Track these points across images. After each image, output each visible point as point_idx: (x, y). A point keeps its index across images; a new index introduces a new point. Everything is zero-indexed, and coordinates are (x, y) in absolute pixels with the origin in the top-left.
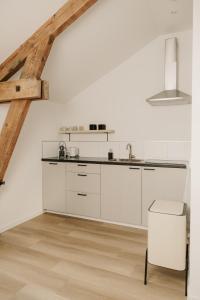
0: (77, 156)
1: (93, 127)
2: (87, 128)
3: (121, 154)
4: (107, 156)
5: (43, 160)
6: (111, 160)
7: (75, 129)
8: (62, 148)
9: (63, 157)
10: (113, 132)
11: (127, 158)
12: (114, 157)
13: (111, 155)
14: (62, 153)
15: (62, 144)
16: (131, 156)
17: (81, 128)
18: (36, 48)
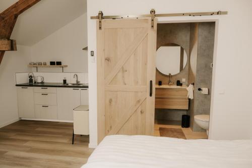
0: (42, 82)
1: (52, 63)
2: (48, 64)
3: (71, 81)
4: (62, 82)
5: (17, 85)
6: (65, 84)
7: (40, 64)
8: (31, 77)
9: (32, 83)
10: (66, 66)
11: (75, 82)
12: (67, 82)
13: (65, 81)
14: (31, 80)
15: (30, 74)
16: (77, 82)
17: (45, 64)
18: (6, 20)
